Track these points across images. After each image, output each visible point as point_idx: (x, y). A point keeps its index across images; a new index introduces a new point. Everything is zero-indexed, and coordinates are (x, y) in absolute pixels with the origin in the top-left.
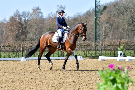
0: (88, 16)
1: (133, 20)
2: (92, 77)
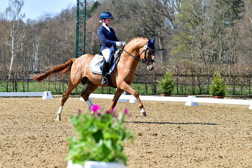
0: (64, 19)
1: (145, 29)
2: (67, 130)
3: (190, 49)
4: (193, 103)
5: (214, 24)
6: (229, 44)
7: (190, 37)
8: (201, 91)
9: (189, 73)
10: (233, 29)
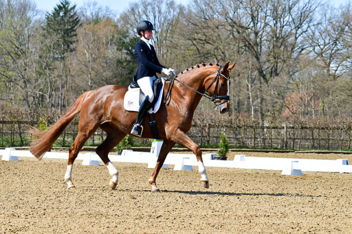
3: (10, 89)
4: (12, 157)
5: (40, 57)
6: (59, 83)
7: (10, 73)
8: (22, 141)
9: (8, 118)
10: (64, 64)
